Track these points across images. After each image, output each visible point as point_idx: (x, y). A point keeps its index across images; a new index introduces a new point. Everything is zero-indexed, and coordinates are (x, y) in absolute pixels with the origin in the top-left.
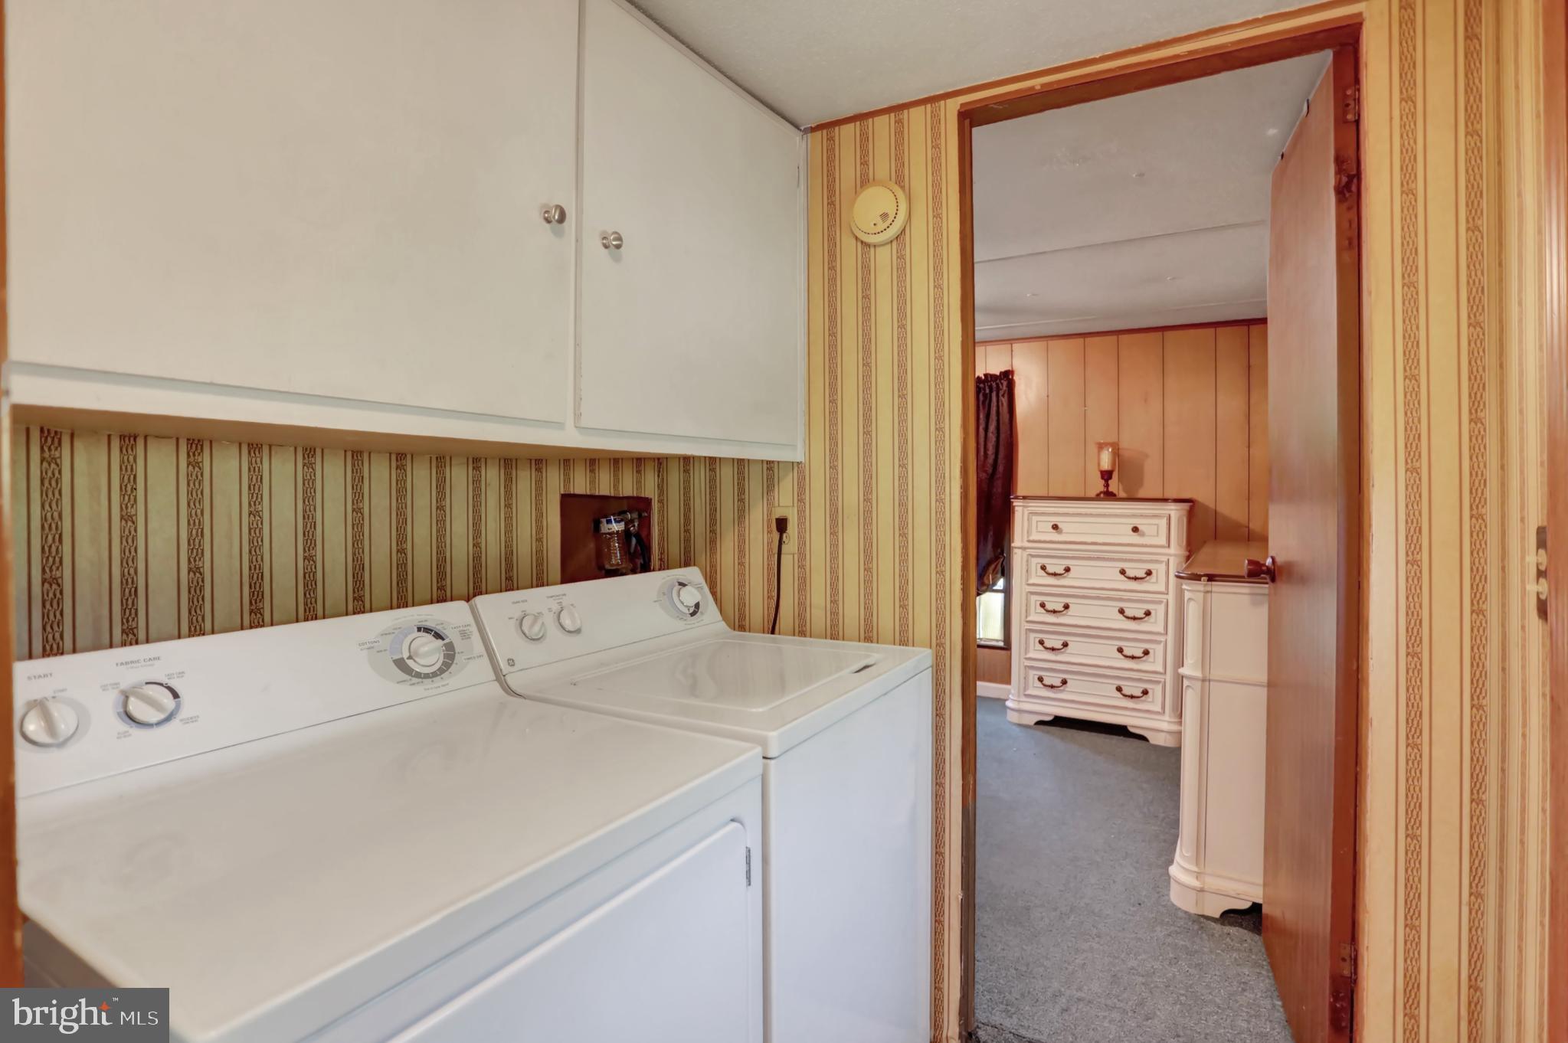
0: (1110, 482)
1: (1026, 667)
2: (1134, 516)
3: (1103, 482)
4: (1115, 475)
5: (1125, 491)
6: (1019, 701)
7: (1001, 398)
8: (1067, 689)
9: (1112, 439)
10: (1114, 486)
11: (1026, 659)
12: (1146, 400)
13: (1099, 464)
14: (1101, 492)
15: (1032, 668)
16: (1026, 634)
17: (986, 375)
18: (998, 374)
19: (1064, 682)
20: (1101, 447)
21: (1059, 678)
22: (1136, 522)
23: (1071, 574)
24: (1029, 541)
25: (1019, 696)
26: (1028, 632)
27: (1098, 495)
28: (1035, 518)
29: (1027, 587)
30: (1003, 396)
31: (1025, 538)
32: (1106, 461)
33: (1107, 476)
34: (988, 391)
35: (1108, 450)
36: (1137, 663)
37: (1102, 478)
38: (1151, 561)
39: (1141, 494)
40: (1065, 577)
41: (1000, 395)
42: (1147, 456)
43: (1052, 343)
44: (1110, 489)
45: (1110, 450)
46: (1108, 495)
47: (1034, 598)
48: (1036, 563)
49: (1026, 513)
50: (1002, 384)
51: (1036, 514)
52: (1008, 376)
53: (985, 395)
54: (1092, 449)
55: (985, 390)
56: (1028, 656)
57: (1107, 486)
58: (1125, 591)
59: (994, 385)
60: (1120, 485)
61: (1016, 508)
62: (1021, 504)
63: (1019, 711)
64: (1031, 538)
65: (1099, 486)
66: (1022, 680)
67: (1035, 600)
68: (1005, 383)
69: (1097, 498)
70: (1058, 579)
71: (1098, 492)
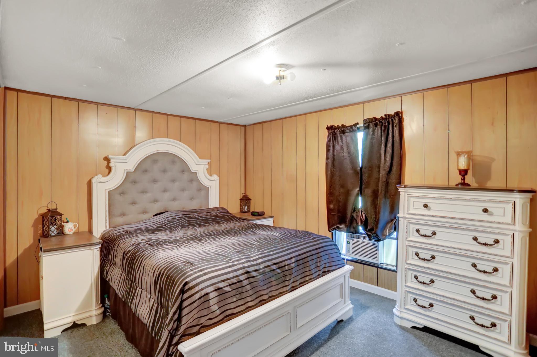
0: (466, 177)
1: (405, 291)
2: (484, 201)
3: (461, 177)
4: (470, 173)
5: (477, 182)
6: (401, 312)
7: (395, 128)
8: (433, 310)
9: (469, 149)
10: (468, 179)
11: (406, 286)
12: (492, 124)
13: (458, 166)
14: (459, 183)
15: (409, 292)
16: (406, 270)
17: (385, 115)
18: (393, 114)
19: (431, 305)
20: (459, 154)
21: (428, 302)
22: (486, 205)
23: (436, 237)
24: (408, 214)
25: (401, 308)
26: (407, 270)
27: (457, 185)
28: (412, 200)
29: (407, 242)
30: (396, 126)
31: (406, 212)
32: (463, 163)
33: (463, 173)
34: (387, 124)
35: (464, 156)
36: (487, 304)
37: (460, 174)
38: (499, 234)
39: (490, 184)
40: (432, 238)
41: (394, 126)
42: (493, 160)
43: (426, 93)
44: (466, 181)
45: (466, 156)
46: (465, 186)
47: (411, 249)
48: (413, 228)
49: (406, 196)
50: (395, 119)
51: (413, 197)
52: (399, 115)
53: (385, 127)
54: (453, 156)
55: (385, 124)
56: (407, 285)
57: (464, 179)
58: (477, 252)
59: (390, 120)
60: (473, 178)
61: (401, 193)
62: (403, 191)
63: (402, 318)
64: (410, 212)
65: (458, 179)
66: (403, 299)
67: (412, 251)
68: (397, 119)
69: (456, 188)
70: (428, 239)
71: (457, 183)
